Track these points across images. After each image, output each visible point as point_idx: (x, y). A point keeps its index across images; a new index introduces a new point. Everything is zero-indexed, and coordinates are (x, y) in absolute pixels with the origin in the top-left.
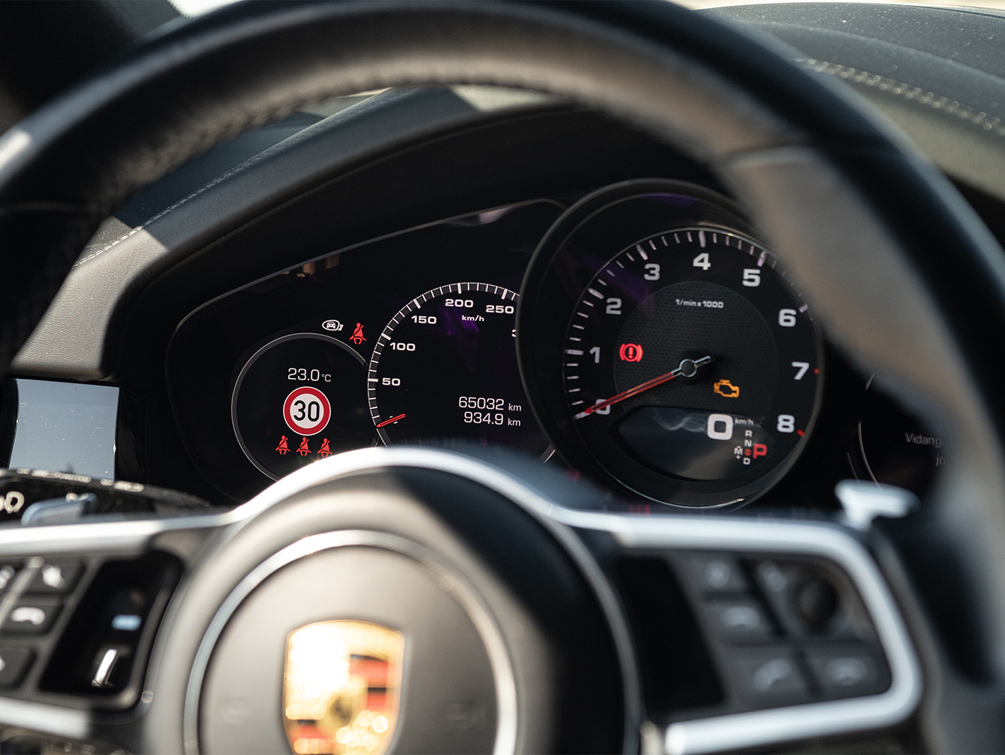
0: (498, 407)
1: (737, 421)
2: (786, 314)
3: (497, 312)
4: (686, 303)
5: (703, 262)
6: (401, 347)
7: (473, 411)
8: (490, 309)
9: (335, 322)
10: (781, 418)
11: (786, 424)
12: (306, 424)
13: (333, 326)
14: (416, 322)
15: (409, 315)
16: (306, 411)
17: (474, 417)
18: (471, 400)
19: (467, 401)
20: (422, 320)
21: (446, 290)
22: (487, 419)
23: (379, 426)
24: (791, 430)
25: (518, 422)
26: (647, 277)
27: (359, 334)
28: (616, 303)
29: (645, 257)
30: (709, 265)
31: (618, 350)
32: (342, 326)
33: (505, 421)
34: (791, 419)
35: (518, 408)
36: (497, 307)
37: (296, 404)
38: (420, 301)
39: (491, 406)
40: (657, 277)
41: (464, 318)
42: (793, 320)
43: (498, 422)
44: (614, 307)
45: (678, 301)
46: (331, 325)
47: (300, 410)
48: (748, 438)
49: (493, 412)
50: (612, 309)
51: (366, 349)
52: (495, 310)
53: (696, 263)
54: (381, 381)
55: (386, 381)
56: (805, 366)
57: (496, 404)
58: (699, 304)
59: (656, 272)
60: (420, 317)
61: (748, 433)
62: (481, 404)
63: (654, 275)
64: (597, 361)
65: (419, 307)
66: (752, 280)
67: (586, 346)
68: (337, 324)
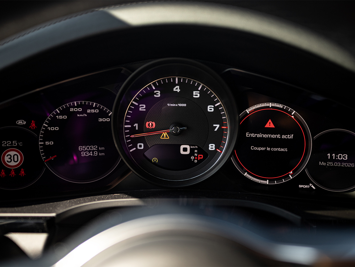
0: (95, 149)
1: (191, 147)
2: (210, 107)
3: (92, 112)
4: (172, 105)
5: (177, 89)
6: (52, 129)
7: (85, 151)
8: (89, 111)
9: (22, 121)
10: (210, 145)
11: (212, 147)
12: (13, 164)
13: (21, 122)
14: (58, 118)
15: (55, 116)
16: (12, 158)
17: (85, 154)
18: (84, 147)
19: (82, 148)
20: (61, 117)
21: (70, 105)
22: (91, 154)
23: (45, 161)
24: (214, 149)
25: (103, 154)
26: (155, 96)
27: (33, 125)
28: (143, 106)
29: (154, 88)
30: (180, 90)
31: (145, 124)
32: (25, 122)
33: (98, 154)
34: (214, 145)
35: (103, 148)
36: (92, 110)
37: (7, 156)
38: (59, 110)
39: (92, 149)
40: (159, 96)
41: (78, 115)
42: (213, 109)
43: (95, 154)
44: (143, 108)
45: (168, 104)
46: (20, 122)
47: (9, 158)
48: (196, 153)
49: (93, 151)
50: (141, 109)
51: (37, 131)
52: (91, 111)
53: (175, 90)
54: (45, 143)
55: (47, 143)
56: (218, 126)
57: (94, 148)
58: (177, 105)
59: (159, 94)
60: (60, 116)
61: (196, 151)
62: (88, 148)
63: (158, 95)
64: (137, 129)
65: (59, 112)
66: (197, 95)
67: (132, 123)
68: (23, 122)
